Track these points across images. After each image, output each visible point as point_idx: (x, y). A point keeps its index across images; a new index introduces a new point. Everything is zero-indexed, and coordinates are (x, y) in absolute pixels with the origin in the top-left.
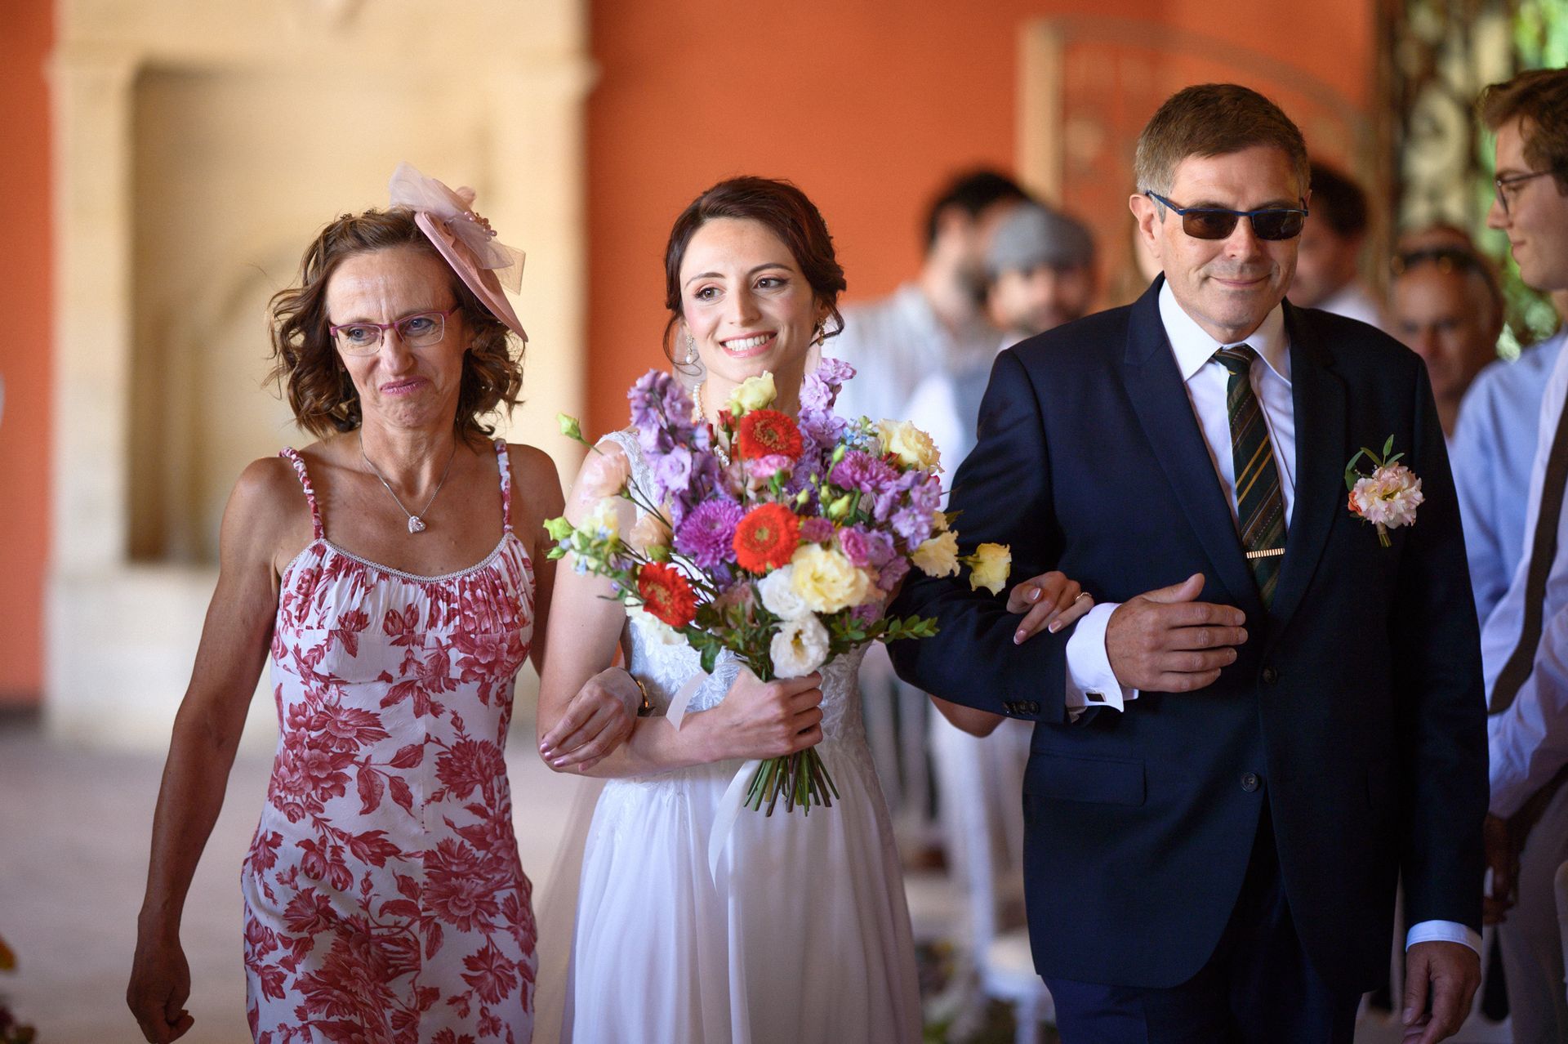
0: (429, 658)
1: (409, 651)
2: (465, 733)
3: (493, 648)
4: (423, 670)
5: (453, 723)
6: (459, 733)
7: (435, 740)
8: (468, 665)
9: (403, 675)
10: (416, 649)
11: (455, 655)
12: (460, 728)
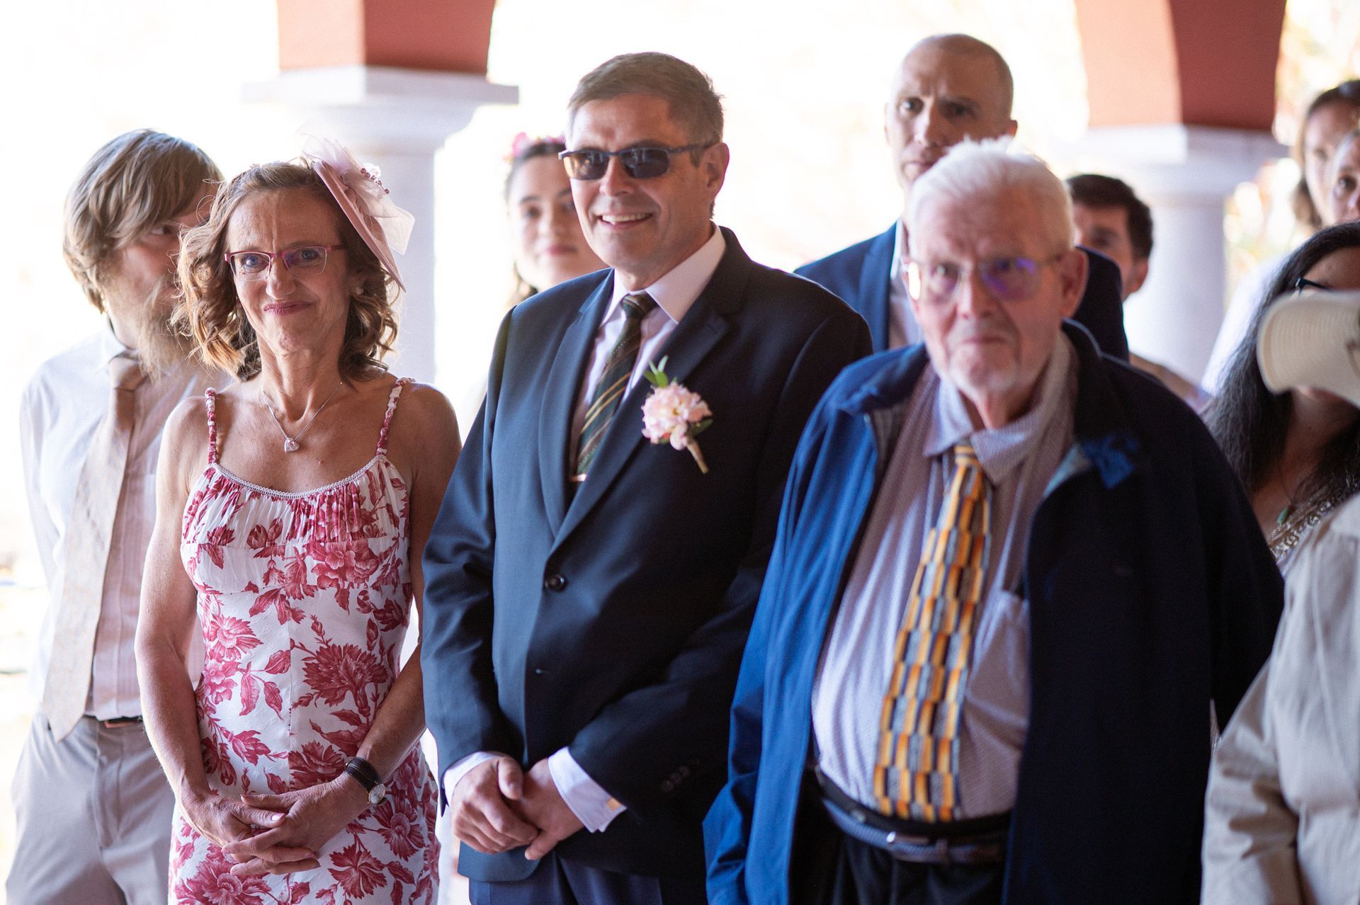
0: (288, 567)
1: (272, 561)
2: (326, 638)
3: (341, 555)
4: (284, 578)
5: (313, 628)
6: (320, 638)
7: (300, 645)
8: (322, 570)
9: (266, 585)
10: (278, 559)
11: (311, 562)
12: (320, 633)
